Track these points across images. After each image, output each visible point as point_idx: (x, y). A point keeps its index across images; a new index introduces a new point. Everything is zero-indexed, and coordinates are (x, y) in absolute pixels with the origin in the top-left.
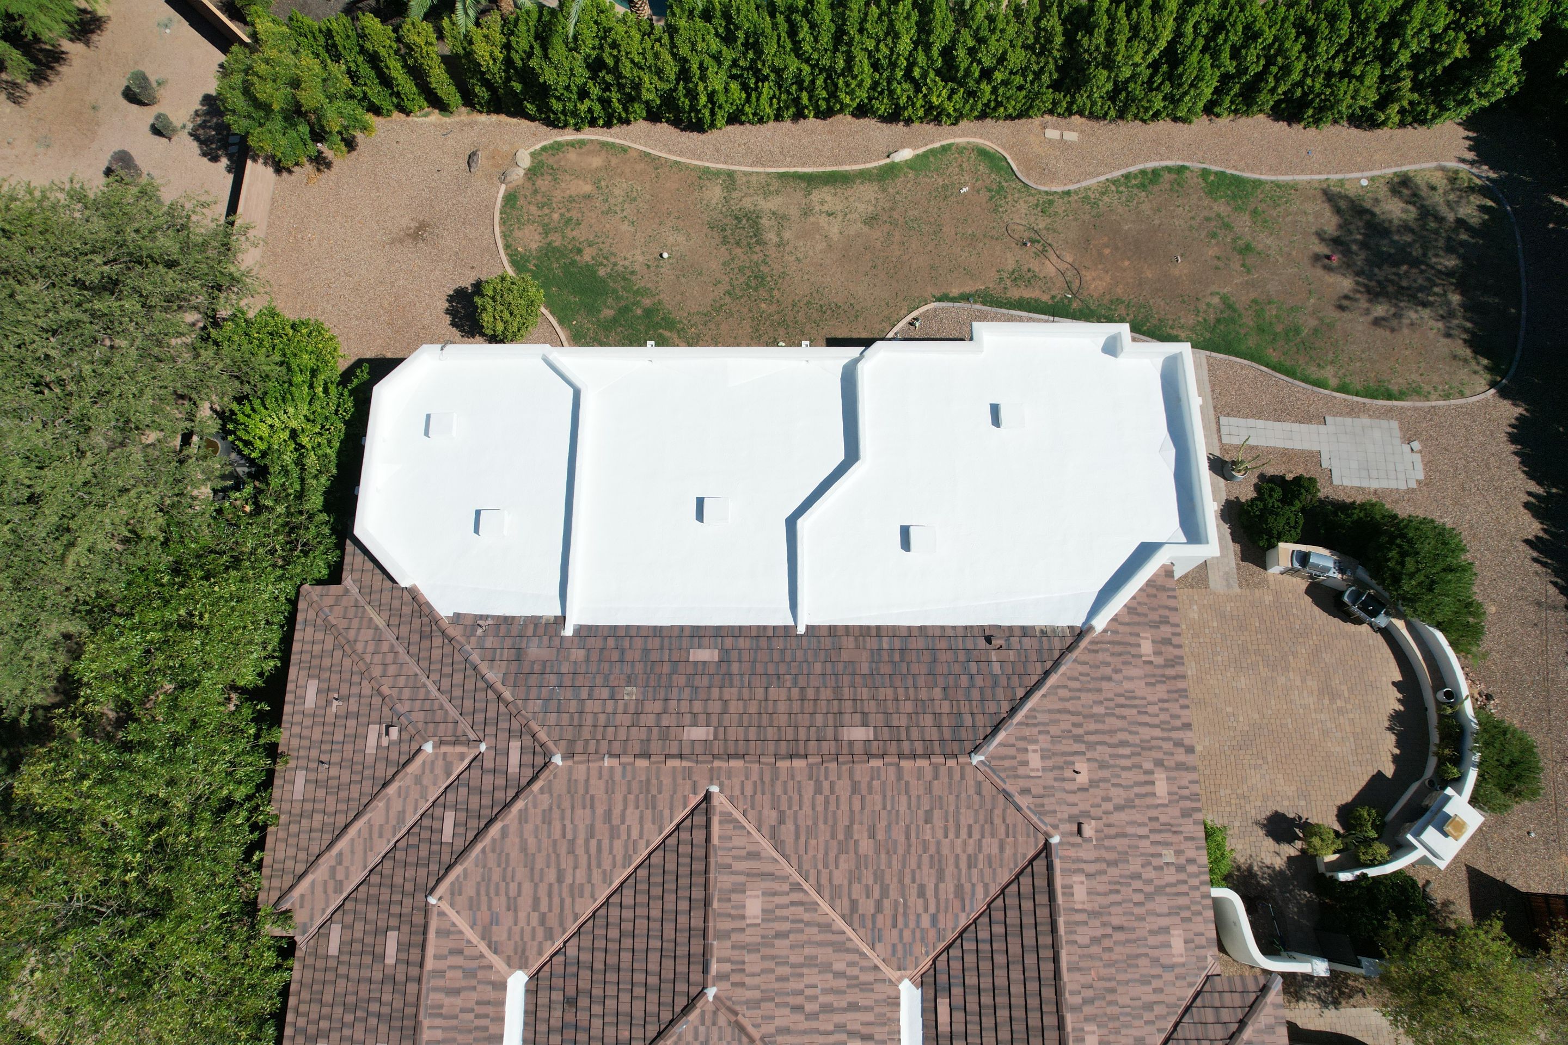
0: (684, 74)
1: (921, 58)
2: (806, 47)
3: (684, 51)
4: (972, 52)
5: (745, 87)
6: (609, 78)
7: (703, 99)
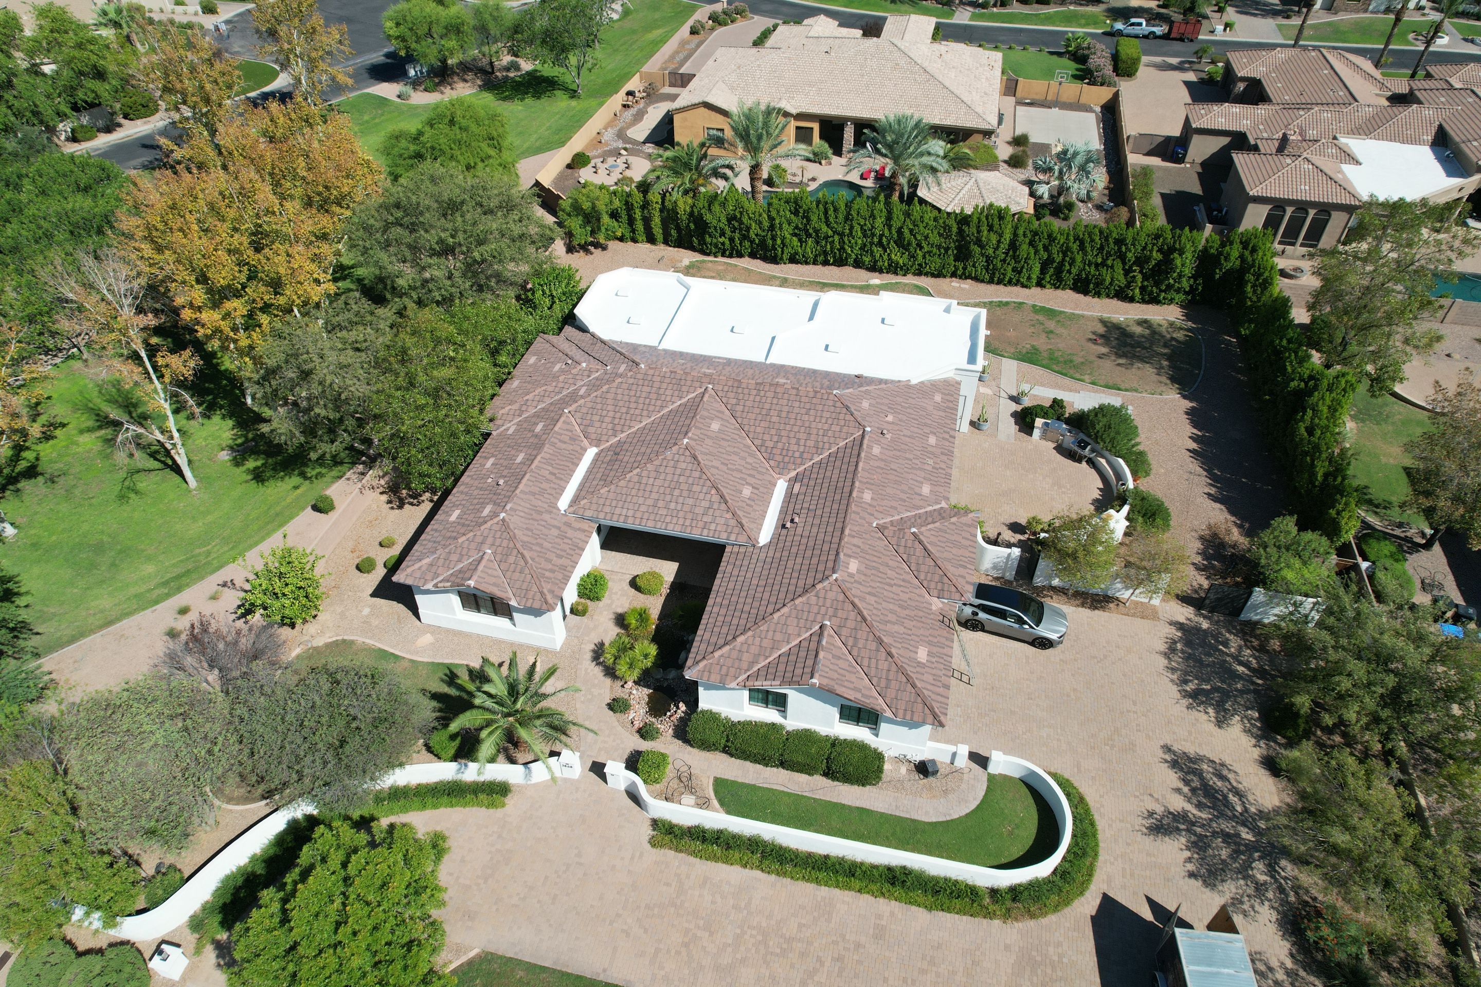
0: (772, 227)
1: (887, 233)
2: (831, 220)
3: (774, 214)
4: (911, 231)
5: (800, 240)
6: (736, 224)
7: (779, 242)
